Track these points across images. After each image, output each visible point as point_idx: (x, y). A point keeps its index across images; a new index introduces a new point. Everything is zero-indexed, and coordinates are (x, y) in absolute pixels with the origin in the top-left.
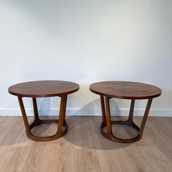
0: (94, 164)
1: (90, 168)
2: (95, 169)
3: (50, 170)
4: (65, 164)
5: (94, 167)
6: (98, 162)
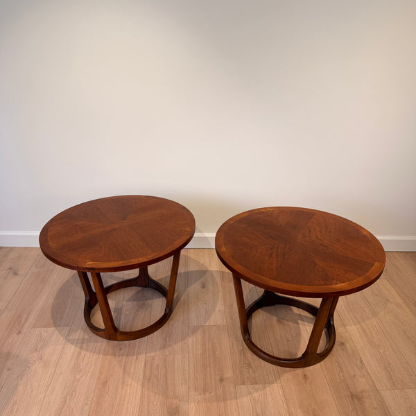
0: (357, 366)
1: (352, 375)
2: (361, 377)
5: (358, 372)
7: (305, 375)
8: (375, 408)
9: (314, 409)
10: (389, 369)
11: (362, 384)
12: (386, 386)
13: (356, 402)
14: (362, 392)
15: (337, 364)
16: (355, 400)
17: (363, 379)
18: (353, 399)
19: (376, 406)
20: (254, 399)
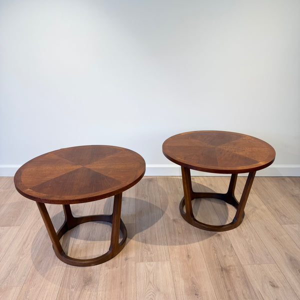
0: (228, 249)
1: (224, 255)
2: (230, 256)
3: (171, 257)
4: (188, 248)
5: (228, 253)
6: (232, 246)
7: (189, 256)
8: (239, 277)
9: (192, 277)
10: (251, 251)
11: (230, 261)
12: (248, 262)
13: (224, 273)
14: (229, 266)
15: (213, 248)
16: (224, 272)
17: (232, 258)
18: (222, 271)
19: (239, 275)
20: (149, 271)
